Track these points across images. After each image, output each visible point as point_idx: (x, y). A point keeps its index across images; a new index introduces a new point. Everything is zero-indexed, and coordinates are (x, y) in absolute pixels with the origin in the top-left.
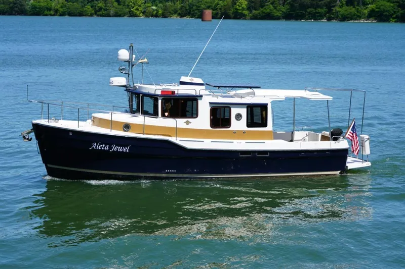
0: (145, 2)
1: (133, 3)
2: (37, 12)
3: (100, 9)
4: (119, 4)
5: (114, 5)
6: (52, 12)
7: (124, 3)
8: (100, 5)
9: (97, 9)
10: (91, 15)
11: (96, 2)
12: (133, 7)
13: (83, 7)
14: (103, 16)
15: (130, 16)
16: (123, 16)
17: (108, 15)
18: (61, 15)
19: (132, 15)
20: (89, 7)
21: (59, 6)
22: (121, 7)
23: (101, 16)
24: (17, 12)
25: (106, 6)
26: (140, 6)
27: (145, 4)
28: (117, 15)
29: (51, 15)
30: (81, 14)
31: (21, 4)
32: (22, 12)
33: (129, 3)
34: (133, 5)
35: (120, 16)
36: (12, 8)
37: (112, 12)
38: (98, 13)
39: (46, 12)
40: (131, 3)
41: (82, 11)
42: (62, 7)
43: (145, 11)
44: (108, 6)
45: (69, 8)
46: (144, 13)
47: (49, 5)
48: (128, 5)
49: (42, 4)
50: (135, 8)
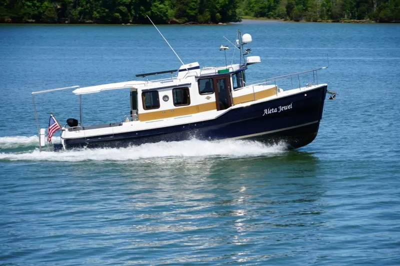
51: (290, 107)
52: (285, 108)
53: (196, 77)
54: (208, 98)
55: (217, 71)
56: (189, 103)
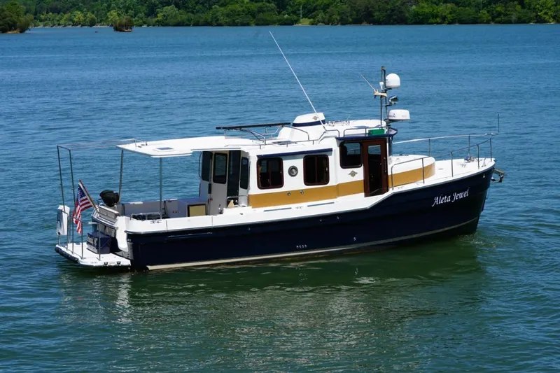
0: (557, 3)
1: (541, 6)
2: (420, 20)
3: (499, 14)
4: (523, 7)
5: (517, 9)
6: (438, 20)
7: (530, 5)
8: (499, 9)
9: (495, 15)
10: (488, 22)
11: (494, 6)
12: (541, 11)
13: (477, 12)
14: (503, 23)
15: (536, 23)
16: (529, 22)
17: (510, 22)
18: (450, 23)
19: (540, 21)
20: (485, 12)
21: (448, 12)
22: (525, 10)
23: (499, 22)
24: (395, 20)
25: (506, 10)
26: (549, 9)
27: (556, 6)
28: (520, 21)
29: (437, 23)
30: (475, 21)
31: (400, 10)
32: (402, 21)
33: (536, 5)
34: (540, 8)
35: (524, 22)
36: (390, 16)
37: (514, 18)
38: (497, 19)
39: (431, 20)
40: (538, 6)
41: (477, 18)
42: (451, 13)
43: (556, 15)
44: (509, 11)
45: (460, 15)
46: (554, 17)
47: (435, 11)
48: (534, 9)
49: (426, 10)
50: (543, 12)
51: (466, 194)
52: (461, 195)
53: (337, 139)
54: (353, 174)
55: (367, 132)
56: (327, 181)
